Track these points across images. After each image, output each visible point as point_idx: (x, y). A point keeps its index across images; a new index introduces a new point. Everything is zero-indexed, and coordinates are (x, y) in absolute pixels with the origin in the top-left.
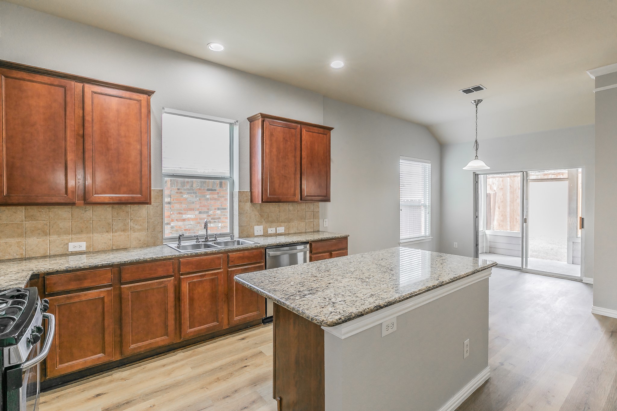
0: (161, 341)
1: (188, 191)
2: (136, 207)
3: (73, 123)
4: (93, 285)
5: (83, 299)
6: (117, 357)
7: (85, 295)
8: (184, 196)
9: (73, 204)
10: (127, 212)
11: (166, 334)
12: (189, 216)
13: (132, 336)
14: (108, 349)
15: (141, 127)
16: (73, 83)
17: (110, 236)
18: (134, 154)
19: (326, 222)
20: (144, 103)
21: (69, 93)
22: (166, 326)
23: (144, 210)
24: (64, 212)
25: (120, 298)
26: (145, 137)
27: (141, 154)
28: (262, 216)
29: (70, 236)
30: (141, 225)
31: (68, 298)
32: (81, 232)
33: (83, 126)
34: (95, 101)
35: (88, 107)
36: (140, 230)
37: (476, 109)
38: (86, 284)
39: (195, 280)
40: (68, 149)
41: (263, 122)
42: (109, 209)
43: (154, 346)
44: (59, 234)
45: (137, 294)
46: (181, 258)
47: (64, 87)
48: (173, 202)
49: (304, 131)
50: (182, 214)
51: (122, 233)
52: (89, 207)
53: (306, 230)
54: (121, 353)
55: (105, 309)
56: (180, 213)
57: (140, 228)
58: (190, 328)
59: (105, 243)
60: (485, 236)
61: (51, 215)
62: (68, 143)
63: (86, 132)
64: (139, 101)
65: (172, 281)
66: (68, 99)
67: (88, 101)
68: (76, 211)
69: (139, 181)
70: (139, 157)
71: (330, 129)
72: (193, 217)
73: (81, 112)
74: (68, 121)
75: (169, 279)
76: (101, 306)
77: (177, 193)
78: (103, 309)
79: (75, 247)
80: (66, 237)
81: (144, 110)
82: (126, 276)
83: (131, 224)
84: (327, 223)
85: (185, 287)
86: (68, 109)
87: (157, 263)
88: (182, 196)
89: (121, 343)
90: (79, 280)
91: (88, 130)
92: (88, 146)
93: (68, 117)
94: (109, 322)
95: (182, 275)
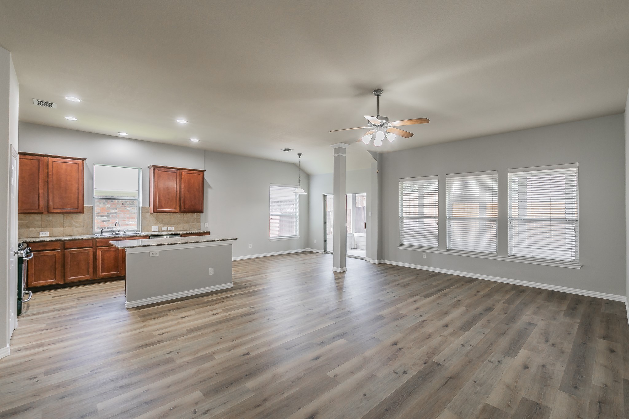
0: (85, 277)
1: (130, 205)
2: (77, 215)
3: (43, 176)
4: (50, 248)
5: (46, 254)
6: (62, 283)
7: (47, 253)
8: (127, 209)
9: (42, 213)
10: (72, 217)
11: (88, 274)
12: (131, 222)
13: (70, 273)
14: (57, 278)
15: (78, 176)
16: (43, 158)
17: (62, 229)
18: (74, 189)
19: (206, 225)
20: (80, 165)
21: (41, 163)
22: (88, 271)
23: (81, 217)
24: (37, 217)
25: (64, 256)
26: (80, 181)
27: (78, 189)
28: (157, 220)
29: (41, 229)
30: (80, 224)
31: (39, 253)
32: (46, 227)
33: (48, 177)
34: (54, 165)
35: (50, 168)
36: (79, 227)
37: (299, 158)
38: (47, 248)
39: (105, 250)
40: (40, 188)
41: (154, 169)
42: (62, 215)
43: (81, 279)
44: (35, 227)
45: (72, 254)
46: (97, 239)
47: (39, 161)
48: (119, 213)
49: (183, 173)
50: (125, 221)
51: (69, 228)
52: (51, 215)
53: (190, 229)
54: (64, 280)
55: (57, 260)
56: (124, 220)
57: (79, 225)
58: (102, 273)
59: (59, 233)
60: (353, 237)
61: (31, 218)
62: (40, 185)
63: (49, 180)
64: (78, 164)
65: (92, 250)
66: (41, 165)
67: (50, 166)
68: (44, 216)
69: (77, 202)
70: (77, 190)
71: (203, 171)
72: (134, 223)
73: (47, 171)
74: (40, 175)
75: (90, 248)
76: (54, 258)
77: (122, 206)
78: (56, 259)
79: (43, 234)
80: (38, 229)
81: (80, 168)
82: (67, 246)
83: (74, 223)
84: (208, 225)
85: (99, 253)
86: (40, 170)
87: (84, 241)
88: (126, 209)
89: (64, 276)
90: (43, 246)
91: (50, 179)
92: (50, 186)
93: (40, 174)
94: (59, 266)
95: (98, 247)
